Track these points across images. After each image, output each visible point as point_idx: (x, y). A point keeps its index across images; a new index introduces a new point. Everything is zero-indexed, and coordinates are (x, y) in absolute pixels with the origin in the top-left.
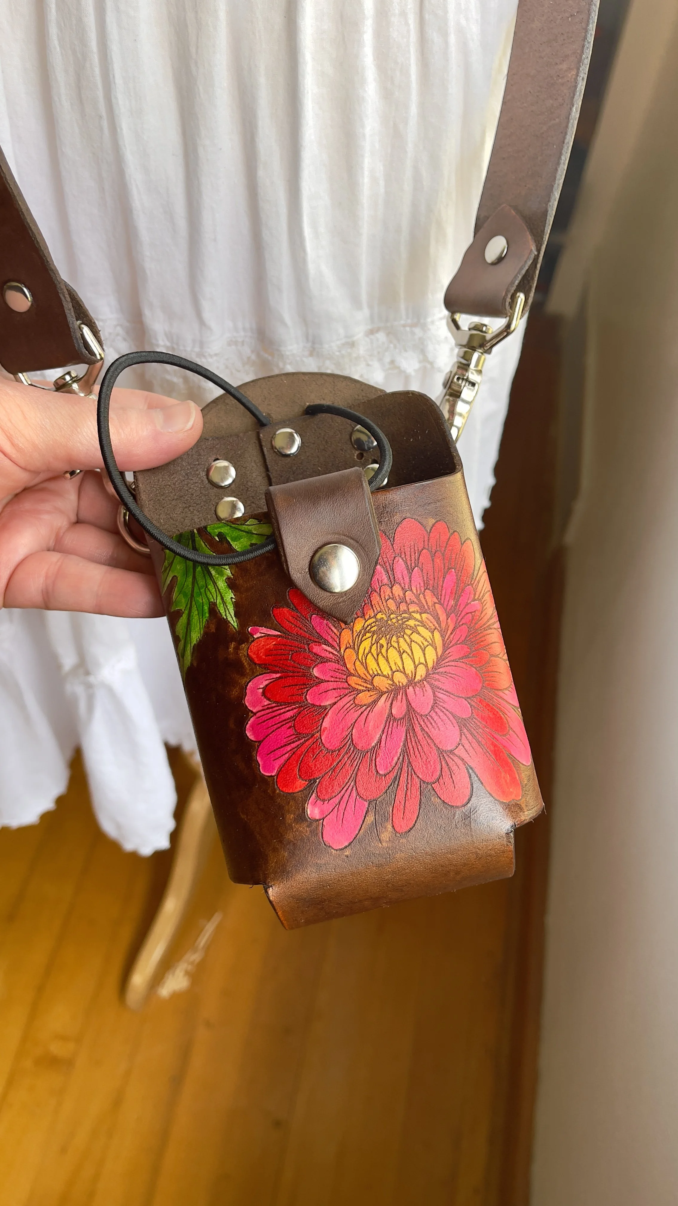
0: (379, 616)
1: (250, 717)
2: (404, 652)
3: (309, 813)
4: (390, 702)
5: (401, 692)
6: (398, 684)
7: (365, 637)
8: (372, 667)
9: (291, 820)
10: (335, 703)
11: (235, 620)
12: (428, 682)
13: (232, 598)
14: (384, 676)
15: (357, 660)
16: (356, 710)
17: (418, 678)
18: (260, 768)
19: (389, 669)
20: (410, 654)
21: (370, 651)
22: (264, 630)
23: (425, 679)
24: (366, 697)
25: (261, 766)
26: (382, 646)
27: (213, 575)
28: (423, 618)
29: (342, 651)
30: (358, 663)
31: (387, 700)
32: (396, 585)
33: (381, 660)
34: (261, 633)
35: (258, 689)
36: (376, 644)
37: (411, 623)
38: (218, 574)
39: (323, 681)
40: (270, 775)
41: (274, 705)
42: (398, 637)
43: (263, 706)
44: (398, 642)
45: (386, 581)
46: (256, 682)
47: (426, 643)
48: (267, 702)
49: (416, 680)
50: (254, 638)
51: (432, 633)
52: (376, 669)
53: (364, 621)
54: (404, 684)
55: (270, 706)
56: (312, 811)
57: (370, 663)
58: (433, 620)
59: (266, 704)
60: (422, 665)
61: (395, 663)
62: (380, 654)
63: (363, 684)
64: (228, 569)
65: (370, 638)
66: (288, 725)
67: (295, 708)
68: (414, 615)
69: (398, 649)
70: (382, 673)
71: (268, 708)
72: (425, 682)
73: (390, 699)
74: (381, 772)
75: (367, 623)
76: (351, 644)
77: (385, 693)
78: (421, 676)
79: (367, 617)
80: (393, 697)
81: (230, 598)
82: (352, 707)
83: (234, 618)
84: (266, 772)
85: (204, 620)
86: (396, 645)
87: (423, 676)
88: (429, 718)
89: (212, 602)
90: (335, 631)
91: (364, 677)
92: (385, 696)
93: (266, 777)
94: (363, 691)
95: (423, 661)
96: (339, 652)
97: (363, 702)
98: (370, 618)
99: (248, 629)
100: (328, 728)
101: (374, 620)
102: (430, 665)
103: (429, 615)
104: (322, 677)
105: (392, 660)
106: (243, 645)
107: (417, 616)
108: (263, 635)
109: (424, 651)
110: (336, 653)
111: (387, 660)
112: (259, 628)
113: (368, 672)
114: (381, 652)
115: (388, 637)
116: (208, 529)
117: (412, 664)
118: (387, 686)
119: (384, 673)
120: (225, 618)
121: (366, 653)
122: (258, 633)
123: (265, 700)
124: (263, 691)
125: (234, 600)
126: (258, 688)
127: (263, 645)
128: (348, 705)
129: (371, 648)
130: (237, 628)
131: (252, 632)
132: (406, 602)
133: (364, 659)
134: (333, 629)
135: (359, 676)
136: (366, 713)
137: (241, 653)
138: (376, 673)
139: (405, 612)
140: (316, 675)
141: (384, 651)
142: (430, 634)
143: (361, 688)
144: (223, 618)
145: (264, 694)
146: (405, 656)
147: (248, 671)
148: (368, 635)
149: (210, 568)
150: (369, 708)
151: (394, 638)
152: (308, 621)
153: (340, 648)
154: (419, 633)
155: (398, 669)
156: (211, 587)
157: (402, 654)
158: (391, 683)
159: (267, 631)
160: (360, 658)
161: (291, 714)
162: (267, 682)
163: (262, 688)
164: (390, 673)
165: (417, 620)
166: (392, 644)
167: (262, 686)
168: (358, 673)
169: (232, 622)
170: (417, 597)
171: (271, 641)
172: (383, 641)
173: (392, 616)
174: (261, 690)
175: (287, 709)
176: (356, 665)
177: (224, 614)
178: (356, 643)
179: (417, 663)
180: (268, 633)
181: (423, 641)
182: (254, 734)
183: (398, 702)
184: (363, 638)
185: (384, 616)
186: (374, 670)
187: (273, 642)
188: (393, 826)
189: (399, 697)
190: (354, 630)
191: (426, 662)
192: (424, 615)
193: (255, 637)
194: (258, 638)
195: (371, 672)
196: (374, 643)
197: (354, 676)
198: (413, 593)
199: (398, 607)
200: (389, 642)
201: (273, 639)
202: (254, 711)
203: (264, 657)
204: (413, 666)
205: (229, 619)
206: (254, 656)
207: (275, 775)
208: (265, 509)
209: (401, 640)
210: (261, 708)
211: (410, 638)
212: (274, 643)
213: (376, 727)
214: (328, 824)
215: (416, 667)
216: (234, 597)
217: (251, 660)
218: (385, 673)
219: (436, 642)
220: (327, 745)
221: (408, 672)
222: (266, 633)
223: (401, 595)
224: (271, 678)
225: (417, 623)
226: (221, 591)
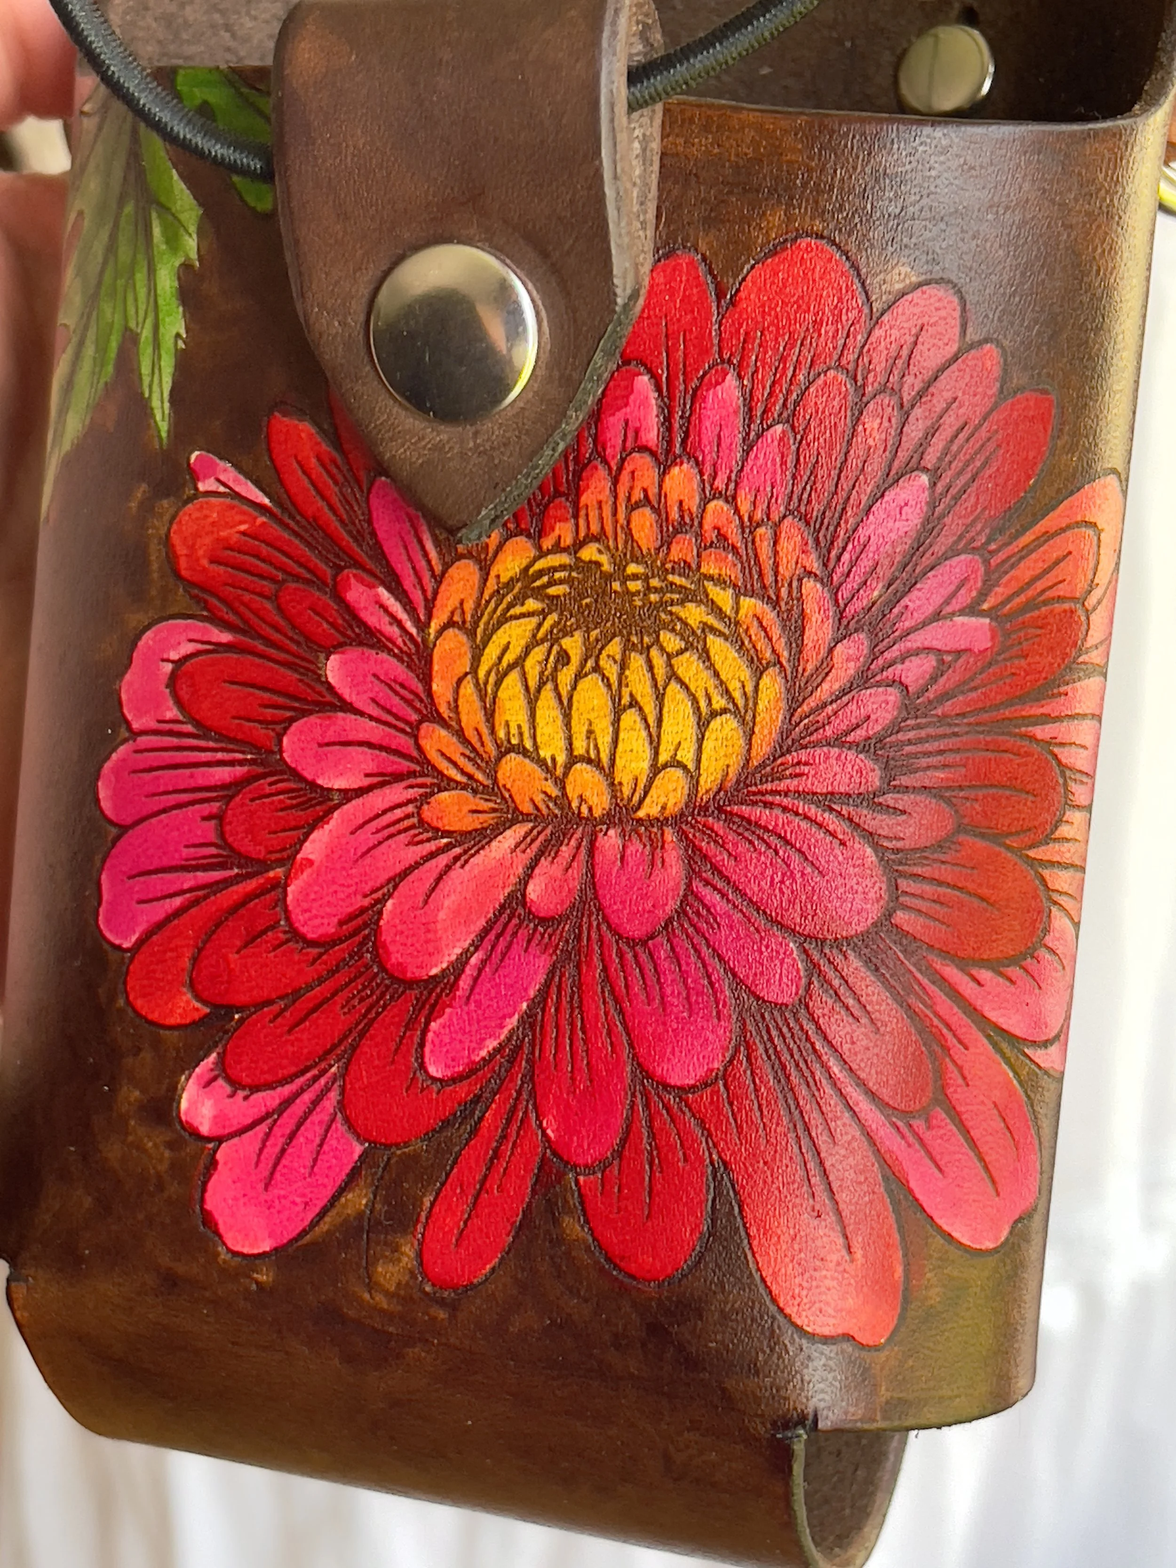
0: (589, 553)
1: (119, 740)
2: (631, 706)
3: (184, 1104)
4: (531, 852)
5: (578, 835)
6: (575, 805)
7: (517, 610)
8: (508, 717)
9: (129, 1103)
10: (361, 792)
11: (167, 412)
12: (683, 835)
13: (178, 336)
14: (542, 763)
15: (469, 677)
16: (417, 839)
17: (651, 809)
18: (101, 910)
19: (562, 744)
20: (651, 720)
21: (519, 662)
22: (228, 472)
23: (678, 820)
24: (460, 810)
25: (104, 904)
26: (564, 658)
27: (155, 240)
28: (742, 612)
29: (433, 630)
30: (468, 689)
31: (523, 846)
32: (685, 466)
33: (547, 702)
34: (218, 480)
35: (163, 660)
36: (547, 645)
37: (694, 614)
38: (167, 242)
39: (348, 707)
40: (117, 942)
41: (189, 728)
42: (629, 647)
43: (159, 721)
44: (623, 666)
45: (652, 435)
46: (164, 634)
47: (719, 702)
48: (172, 712)
49: (641, 814)
50: (196, 489)
51: (759, 674)
52: (519, 727)
53: (533, 553)
54: (597, 813)
55: (176, 727)
56: (192, 1103)
57: (508, 705)
58: (776, 631)
59: (169, 715)
60: (679, 773)
61: (590, 732)
62: (549, 686)
63: (462, 761)
64: (195, 236)
65: (535, 620)
66: (206, 809)
67: (241, 763)
68: (715, 592)
69: (615, 686)
70: (536, 747)
71: (171, 733)
72: (670, 834)
73: (537, 843)
74: (433, 1070)
75: (540, 565)
76: (468, 618)
77: (527, 817)
78: (664, 808)
79: (547, 543)
80: (547, 841)
81: (174, 333)
82: (406, 823)
83: (167, 405)
84: (111, 931)
85: (102, 381)
86: (612, 671)
87: (672, 809)
88: (644, 957)
89: (131, 330)
90: (433, 554)
91: (475, 740)
92: (520, 830)
93: (106, 946)
94: (458, 785)
95: (687, 756)
96: (423, 627)
97: (445, 821)
98: (558, 548)
99: (188, 459)
100: (316, 864)
101: (564, 559)
102: (709, 780)
103: (767, 608)
104: (347, 694)
105: (585, 716)
106: (165, 503)
107: (724, 598)
108: (222, 489)
109: (703, 725)
110: (414, 631)
111: (567, 716)
112: (218, 461)
113: (493, 731)
114: (555, 680)
115: (594, 634)
116: (180, 79)
117: (647, 753)
118: (539, 798)
119: (542, 753)
120: (147, 395)
121: (504, 664)
122: (212, 479)
123: (171, 703)
124: (173, 672)
125: (181, 345)
126: (165, 656)
127: (213, 524)
128: (399, 813)
129: (527, 650)
130: (165, 441)
131: (197, 468)
132: (700, 535)
133: (492, 679)
134: (429, 546)
135: (460, 734)
136: (443, 860)
137: (154, 527)
138: (514, 741)
139: (685, 568)
140: (330, 680)
141: (566, 676)
142: (745, 674)
143: (453, 773)
144: (142, 394)
145: (173, 680)
146: (630, 718)
147: (154, 592)
148: (532, 604)
149: (154, 215)
150: (458, 850)
151: (615, 647)
152: (362, 491)
153: (430, 616)
154: (705, 656)
155: (593, 755)
156: (140, 277)
157: (625, 710)
158: (554, 792)
159: (235, 480)
160: (482, 673)
161: (223, 774)
162: (190, 648)
163: (173, 662)
164: (561, 759)
165: (716, 610)
166: (602, 663)
167: (174, 656)
168: (459, 722)
169: (158, 417)
170: (750, 527)
171: (238, 518)
172: (573, 645)
173: (632, 568)
174: (168, 667)
175: (220, 755)
176: (462, 691)
177: (146, 380)
178: (485, 618)
179: (663, 758)
180: (237, 489)
181: (711, 690)
182: (117, 795)
183: (555, 866)
184: (512, 612)
185: (604, 559)
186: (514, 730)
187: (241, 523)
188: (420, 1255)
189: (566, 851)
190: (493, 573)
191: (698, 767)
192: (747, 603)
193: (201, 487)
194: (208, 493)
195: (501, 734)
196: (543, 641)
197: (444, 723)
198: (737, 511)
199: (667, 542)
200: (592, 651)
201: (244, 513)
202: (136, 726)
203: (205, 562)
204: (645, 765)
205: (155, 403)
206: (181, 550)
207: (127, 950)
208: (269, 61)
209: (637, 661)
210: (154, 725)
211: (670, 666)
212: (243, 527)
213: (461, 915)
214: (230, 1165)
215: (656, 770)
216: (184, 336)
217: (172, 557)
218: (545, 753)
219: (761, 706)
220: (299, 918)
221: (624, 776)
222: (231, 484)
223: (693, 504)
224: (205, 639)
225: (711, 620)
226: (161, 302)
